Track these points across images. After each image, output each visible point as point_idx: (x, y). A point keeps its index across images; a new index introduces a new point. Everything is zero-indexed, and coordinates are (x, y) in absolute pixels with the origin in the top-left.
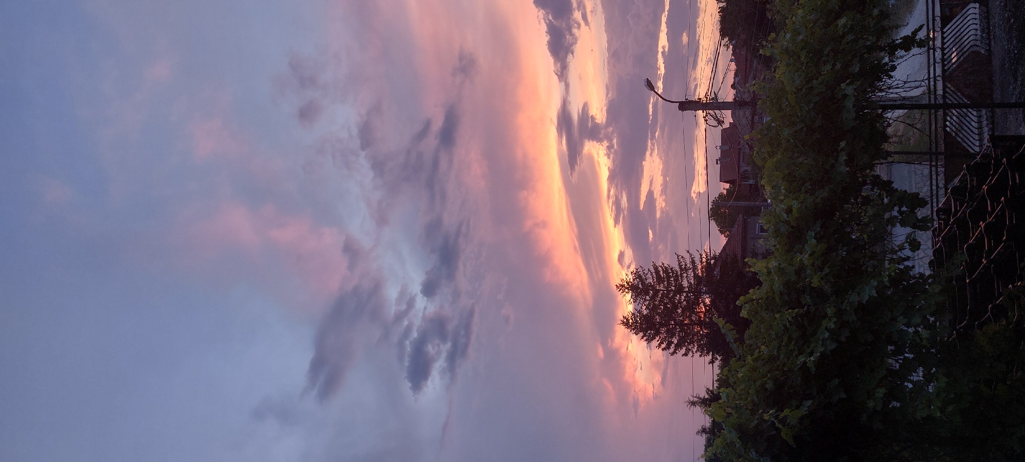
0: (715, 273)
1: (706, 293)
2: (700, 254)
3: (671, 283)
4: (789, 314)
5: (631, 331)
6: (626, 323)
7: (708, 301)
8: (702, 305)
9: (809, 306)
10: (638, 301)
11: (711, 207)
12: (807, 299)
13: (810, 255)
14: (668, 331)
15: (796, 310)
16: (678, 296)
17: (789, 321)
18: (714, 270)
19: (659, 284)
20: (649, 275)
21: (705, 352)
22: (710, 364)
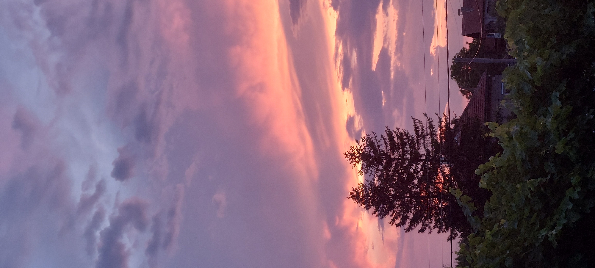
0: (456, 139)
1: (445, 161)
2: (439, 118)
3: (406, 151)
4: (531, 184)
5: (361, 205)
6: (356, 197)
7: (447, 171)
8: (440, 175)
9: (553, 174)
10: (370, 172)
11: (452, 64)
12: (550, 167)
13: (555, 118)
14: (403, 205)
15: (539, 179)
16: (415, 165)
17: (531, 192)
18: (455, 135)
19: (393, 152)
20: (382, 142)
21: (444, 227)
22: (448, 240)
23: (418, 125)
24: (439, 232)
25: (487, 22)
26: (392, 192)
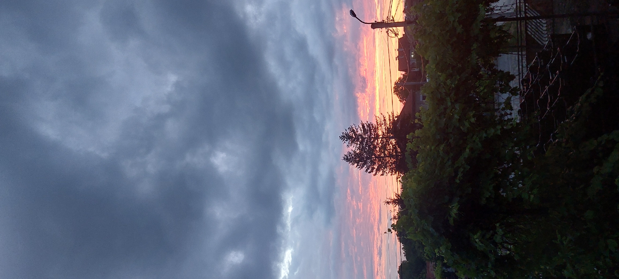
0: (398, 125)
1: (392, 138)
2: (389, 115)
3: (372, 133)
5: (349, 163)
6: (346, 159)
7: (394, 143)
11: (394, 86)
14: (371, 161)
16: (376, 140)
19: (365, 134)
20: (359, 130)
21: (394, 172)
22: (396, 179)
23: (378, 119)
24: (391, 175)
25: (411, 63)
26: (365, 155)
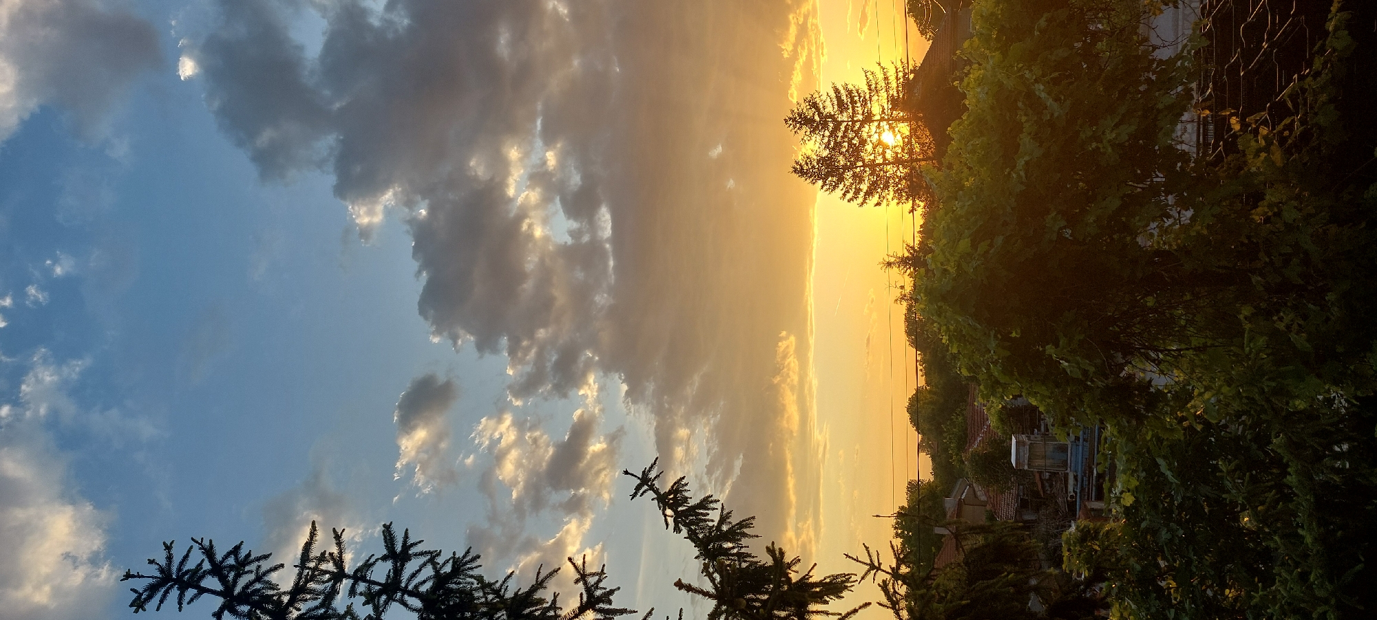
0: (916, 90)
2: (896, 67)
3: (857, 110)
5: (806, 179)
6: (799, 171)
14: (855, 176)
18: (914, 88)
19: (841, 112)
20: (828, 103)
21: (904, 198)
22: (910, 213)
23: (871, 77)
24: (898, 204)
26: (841, 162)
